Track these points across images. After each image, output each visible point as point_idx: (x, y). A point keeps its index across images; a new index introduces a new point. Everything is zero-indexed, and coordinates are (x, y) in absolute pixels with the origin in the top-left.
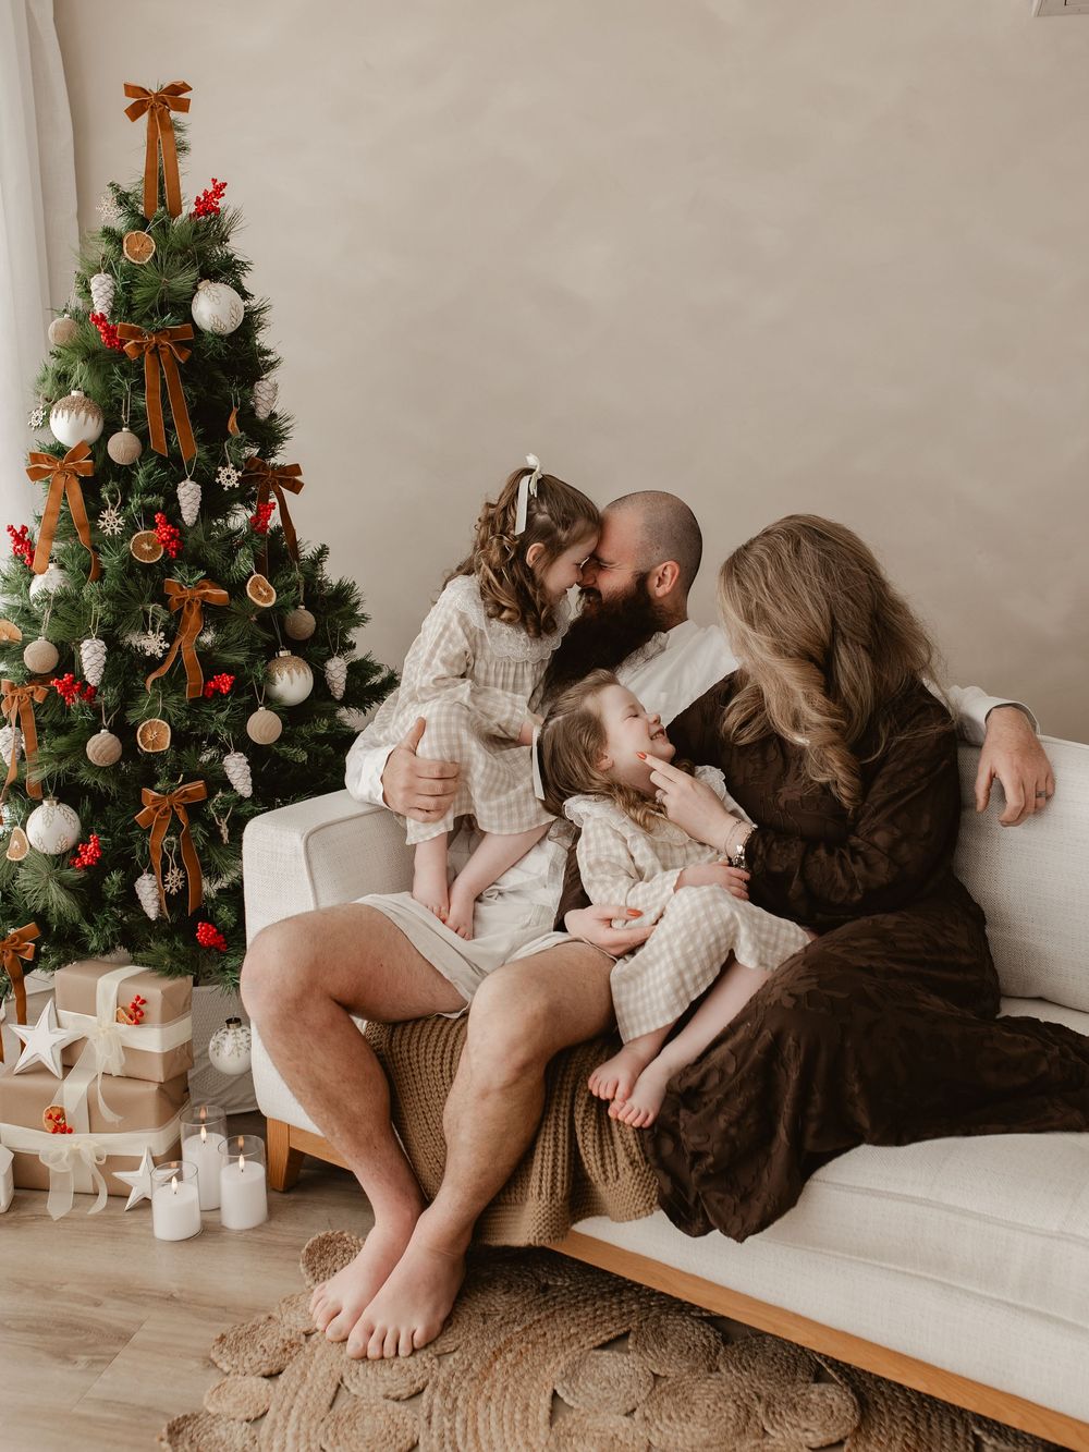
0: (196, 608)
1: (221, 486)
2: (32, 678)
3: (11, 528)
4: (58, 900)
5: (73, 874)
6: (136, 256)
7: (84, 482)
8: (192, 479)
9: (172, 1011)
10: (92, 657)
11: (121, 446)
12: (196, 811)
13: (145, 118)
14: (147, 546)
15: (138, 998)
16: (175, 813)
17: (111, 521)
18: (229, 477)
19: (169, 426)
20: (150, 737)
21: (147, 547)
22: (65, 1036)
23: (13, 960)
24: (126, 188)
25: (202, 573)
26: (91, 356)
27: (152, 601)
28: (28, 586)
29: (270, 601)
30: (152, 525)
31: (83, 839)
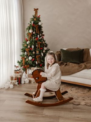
0: (39, 43)
4: (31, 63)
5: (32, 61)
6: (35, 20)
7: (31, 35)
8: (39, 35)
10: (33, 47)
11: (34, 33)
12: (40, 57)
13: (35, 11)
14: (36, 39)
17: (33, 38)
19: (38, 31)
20: (37, 52)
24: (34, 15)
25: (40, 41)
26: (32, 27)
27: (37, 43)
28: (27, 42)
29: (44, 43)
31: (32, 59)
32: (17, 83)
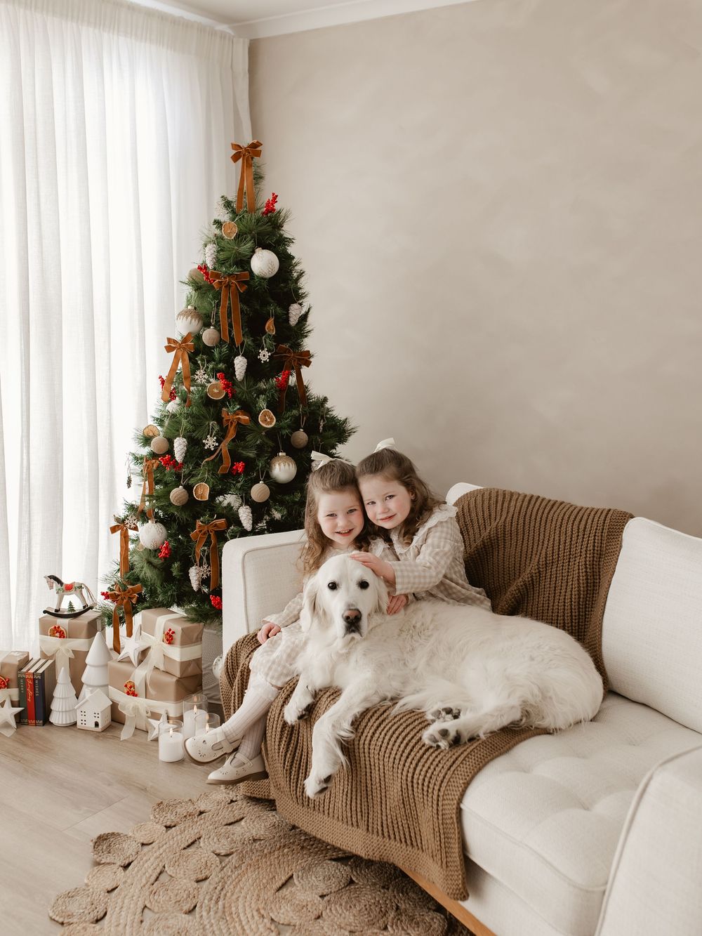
0: (234, 424)
1: (260, 360)
2: (154, 455)
3: (160, 377)
5: (156, 561)
7: (190, 354)
8: (242, 355)
9: (188, 640)
10: (180, 446)
11: (209, 336)
13: (240, 161)
14: (216, 388)
15: (170, 630)
16: (210, 535)
17: (201, 376)
18: (264, 356)
19: (230, 326)
20: (200, 492)
21: (216, 391)
22: (142, 646)
23: (127, 602)
25: (239, 407)
27: (213, 420)
29: (271, 424)
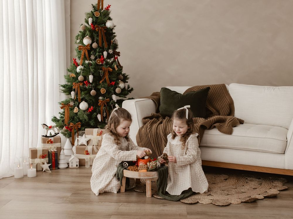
1: (110, 53)
2: (80, 82)
4: (86, 117)
5: (88, 113)
6: (96, 15)
8: (106, 51)
10: (91, 78)
12: (108, 103)
14: (98, 61)
15: (102, 131)
16: (105, 104)
17: (93, 57)
22: (87, 139)
24: (94, 4)
25: (109, 66)
26: (90, 31)
27: (100, 70)
28: (76, 69)
30: (100, 58)
31: (89, 107)
32: (46, 166)
